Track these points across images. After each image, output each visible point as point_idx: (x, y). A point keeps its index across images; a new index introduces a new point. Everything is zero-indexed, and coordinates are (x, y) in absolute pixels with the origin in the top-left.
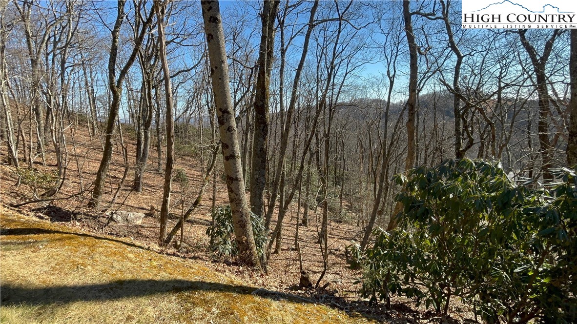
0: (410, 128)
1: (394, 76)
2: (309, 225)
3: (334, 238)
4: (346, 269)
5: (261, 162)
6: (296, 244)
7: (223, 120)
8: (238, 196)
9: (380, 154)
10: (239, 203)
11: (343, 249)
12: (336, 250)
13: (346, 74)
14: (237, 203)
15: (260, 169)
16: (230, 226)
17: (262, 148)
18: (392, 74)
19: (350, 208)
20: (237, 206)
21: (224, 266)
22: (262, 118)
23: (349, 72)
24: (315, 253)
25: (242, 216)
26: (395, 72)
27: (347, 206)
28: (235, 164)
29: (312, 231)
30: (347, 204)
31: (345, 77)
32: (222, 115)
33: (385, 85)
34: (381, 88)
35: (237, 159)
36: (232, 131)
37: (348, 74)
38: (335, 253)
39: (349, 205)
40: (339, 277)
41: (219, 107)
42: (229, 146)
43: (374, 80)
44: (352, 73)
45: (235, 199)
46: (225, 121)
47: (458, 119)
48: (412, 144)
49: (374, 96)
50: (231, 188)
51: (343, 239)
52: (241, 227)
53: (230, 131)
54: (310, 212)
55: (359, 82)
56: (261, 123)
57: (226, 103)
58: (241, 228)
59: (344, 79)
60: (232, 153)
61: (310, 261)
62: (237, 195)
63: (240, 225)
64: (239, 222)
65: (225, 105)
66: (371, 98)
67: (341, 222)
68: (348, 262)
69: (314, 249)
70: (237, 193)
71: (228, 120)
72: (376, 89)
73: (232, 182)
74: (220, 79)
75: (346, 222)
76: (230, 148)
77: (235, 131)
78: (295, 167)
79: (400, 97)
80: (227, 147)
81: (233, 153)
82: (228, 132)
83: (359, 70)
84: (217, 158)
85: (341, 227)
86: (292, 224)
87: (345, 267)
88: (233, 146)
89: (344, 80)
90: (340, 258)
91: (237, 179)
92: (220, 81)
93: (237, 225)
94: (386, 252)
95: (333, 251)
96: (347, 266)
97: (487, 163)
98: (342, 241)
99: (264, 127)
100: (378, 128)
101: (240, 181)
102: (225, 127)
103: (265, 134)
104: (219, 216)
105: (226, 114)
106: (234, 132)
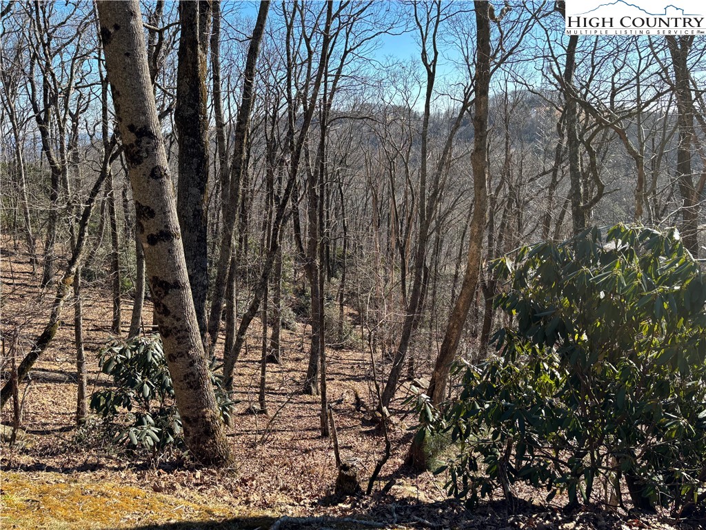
0: (478, 164)
1: (435, 61)
2: (283, 359)
3: (333, 379)
4: (362, 437)
5: (198, 241)
6: (261, 400)
7: (139, 151)
8: (180, 323)
9: (411, 213)
10: (184, 337)
11: (350, 399)
12: (339, 402)
13: (346, 53)
14: (178, 338)
15: (195, 256)
16: (148, 383)
17: (198, 211)
18: (430, 58)
19: (358, 320)
20: (179, 343)
21: (159, 474)
22: (194, 143)
23: (349, 51)
24: (300, 414)
25: (192, 364)
26: (436, 53)
27: (351, 315)
28: (170, 252)
29: (289, 371)
30: (351, 311)
31: (343, 60)
32: (137, 142)
33: (417, 79)
34: (410, 85)
35: (175, 241)
36: (161, 176)
37: (349, 54)
38: (338, 408)
39: (356, 313)
40: (351, 453)
41: (127, 121)
42: (156, 211)
43: (398, 68)
44: (355, 51)
45: (175, 328)
46: (144, 155)
47: (574, 149)
48: (482, 194)
49: (398, 101)
50: (164, 306)
51: (349, 379)
52: (191, 387)
53: (157, 178)
54: (283, 333)
55: (369, 71)
56: (193, 155)
57: (144, 114)
58: (192, 391)
59: (342, 63)
60: (163, 228)
61: (293, 429)
62: (178, 320)
63: (188, 383)
64: (186, 376)
65: (143, 118)
66: (392, 103)
67: (342, 347)
68: (365, 423)
69: (297, 406)
70: (178, 315)
71: (152, 152)
72: (401, 87)
73: (166, 293)
74: (127, 55)
75: (351, 347)
76: (159, 216)
77: (168, 177)
78: (246, 245)
79: (446, 103)
80: (152, 214)
81: (167, 227)
82: (152, 181)
83: (369, 45)
84: (86, 234)
85: (343, 357)
86: (248, 361)
87: (361, 432)
88: (165, 212)
89: (342, 65)
90: (349, 416)
91: (177, 286)
92: (128, 60)
93: (181, 384)
94: (487, 406)
95: (334, 404)
96: (363, 430)
97: (655, 232)
98: (347, 383)
99: (199, 165)
100: (406, 164)
101: (183, 288)
102: (145, 167)
103: (202, 180)
104: (119, 366)
105: (145, 140)
106: (165, 179)
